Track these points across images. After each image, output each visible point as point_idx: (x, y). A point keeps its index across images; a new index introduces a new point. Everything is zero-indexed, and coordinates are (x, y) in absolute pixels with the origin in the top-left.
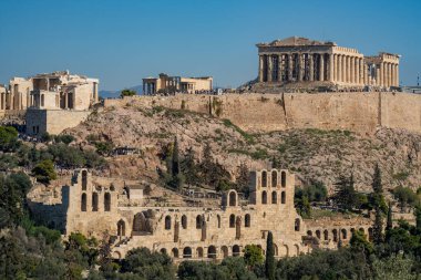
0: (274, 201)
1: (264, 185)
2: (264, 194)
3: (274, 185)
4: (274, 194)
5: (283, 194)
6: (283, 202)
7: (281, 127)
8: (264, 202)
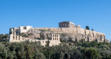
0: (56, 40)
1: (54, 37)
2: (54, 38)
3: (56, 37)
4: (56, 38)
5: (57, 38)
6: (57, 40)
7: (61, 33)
8: (54, 40)
